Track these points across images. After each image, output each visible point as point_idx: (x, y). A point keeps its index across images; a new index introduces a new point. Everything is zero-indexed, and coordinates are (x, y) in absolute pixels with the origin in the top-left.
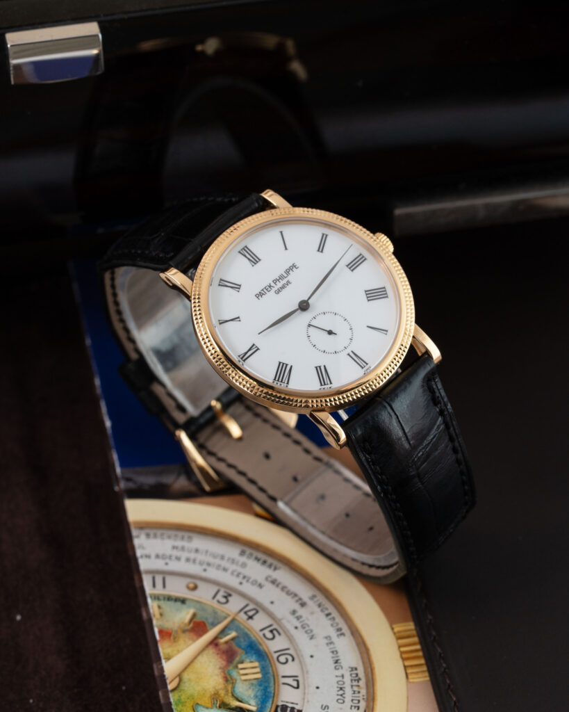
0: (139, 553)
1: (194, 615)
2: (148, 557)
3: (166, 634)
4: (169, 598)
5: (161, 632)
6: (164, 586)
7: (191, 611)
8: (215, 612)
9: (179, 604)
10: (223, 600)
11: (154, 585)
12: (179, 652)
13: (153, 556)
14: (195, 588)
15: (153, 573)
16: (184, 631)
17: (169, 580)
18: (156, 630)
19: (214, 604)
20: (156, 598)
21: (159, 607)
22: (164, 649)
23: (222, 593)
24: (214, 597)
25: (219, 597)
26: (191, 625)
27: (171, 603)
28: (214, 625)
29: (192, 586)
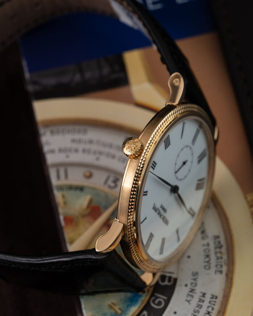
0: (46, 149)
1: (91, 201)
2: (53, 151)
3: (70, 220)
4: (71, 188)
5: (66, 219)
6: (66, 176)
7: (88, 198)
8: (107, 196)
9: (78, 192)
10: (113, 185)
11: (58, 177)
12: (80, 235)
13: (57, 150)
14: (90, 176)
15: (57, 166)
16: (83, 216)
17: (70, 170)
18: (62, 218)
19: (106, 189)
20: (61, 188)
21: (63, 197)
22: (68, 234)
23: (111, 179)
24: (106, 182)
25: (110, 183)
26: (89, 210)
27: (72, 192)
28: (106, 208)
29: (88, 174)
